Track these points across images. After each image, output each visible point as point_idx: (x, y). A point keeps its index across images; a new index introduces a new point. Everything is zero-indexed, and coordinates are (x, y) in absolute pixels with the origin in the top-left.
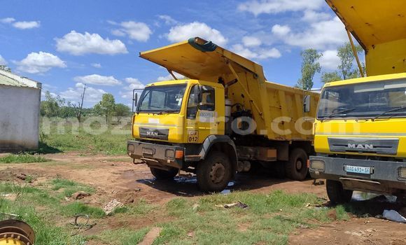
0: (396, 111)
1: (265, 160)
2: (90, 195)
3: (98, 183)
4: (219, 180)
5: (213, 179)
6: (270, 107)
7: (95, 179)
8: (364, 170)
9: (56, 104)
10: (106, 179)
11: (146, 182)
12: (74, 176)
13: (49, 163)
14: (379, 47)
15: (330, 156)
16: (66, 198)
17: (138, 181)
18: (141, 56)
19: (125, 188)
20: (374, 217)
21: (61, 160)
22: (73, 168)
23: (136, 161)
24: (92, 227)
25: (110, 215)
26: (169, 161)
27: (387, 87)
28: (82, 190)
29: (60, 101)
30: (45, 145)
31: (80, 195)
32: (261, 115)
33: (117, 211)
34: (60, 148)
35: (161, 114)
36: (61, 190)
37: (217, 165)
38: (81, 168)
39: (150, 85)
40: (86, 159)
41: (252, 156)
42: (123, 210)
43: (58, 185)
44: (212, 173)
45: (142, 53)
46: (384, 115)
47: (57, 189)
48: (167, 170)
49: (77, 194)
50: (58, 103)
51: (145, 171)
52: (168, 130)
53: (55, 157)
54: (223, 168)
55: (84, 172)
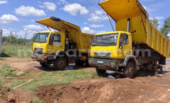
0: (111, 44)
1: (82, 60)
2: (15, 71)
3: (19, 67)
4: (61, 66)
5: (59, 66)
6: (83, 41)
7: (19, 66)
8: (102, 62)
9: (14, 37)
10: (23, 66)
11: (37, 67)
12: (11, 65)
13: (5, 60)
14: (120, 21)
15: (95, 58)
16: (6, 71)
17: (35, 67)
18: (36, 22)
19: (29, 69)
20: (106, 77)
21: (9, 59)
22: (13, 62)
23: (34, 59)
24: (11, 79)
25: (19, 76)
26: (42, 59)
27: (111, 36)
28: (13, 69)
29: (16, 36)
30: (5, 54)
31: (11, 71)
32: (79, 44)
33: (21, 75)
34: (10, 55)
35: (41, 43)
36: (5, 69)
37: (61, 61)
38: (16, 62)
39: (39, 32)
40: (20, 59)
41: (76, 58)
42: (24, 75)
43: (5, 67)
44: (59, 64)
45: (37, 21)
46: (108, 45)
47: (4, 68)
48: (43, 63)
49: (10, 70)
50: (15, 37)
51: (38, 64)
52: (43, 49)
53: (7, 59)
54: (63, 62)
55: (17, 63)
